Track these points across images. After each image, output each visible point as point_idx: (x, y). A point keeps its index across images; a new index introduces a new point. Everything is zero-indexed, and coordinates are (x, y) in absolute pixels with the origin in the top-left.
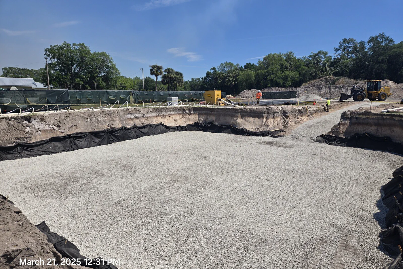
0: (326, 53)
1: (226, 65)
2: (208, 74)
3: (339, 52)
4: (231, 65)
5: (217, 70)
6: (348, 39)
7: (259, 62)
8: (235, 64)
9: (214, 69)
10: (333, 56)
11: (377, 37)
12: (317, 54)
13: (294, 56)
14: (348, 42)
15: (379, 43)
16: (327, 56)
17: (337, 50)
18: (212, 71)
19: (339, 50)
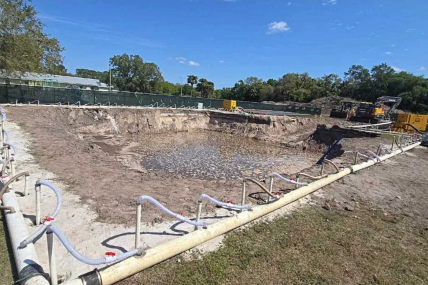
0: (337, 76)
1: (252, 79)
2: (236, 85)
3: (348, 76)
4: (256, 79)
5: (244, 82)
6: (356, 66)
7: (279, 79)
8: (259, 79)
9: (241, 81)
10: (343, 79)
11: (380, 67)
12: (329, 77)
13: (309, 76)
14: (357, 68)
15: (382, 71)
16: (337, 78)
17: (346, 74)
18: (240, 83)
19: (348, 74)
